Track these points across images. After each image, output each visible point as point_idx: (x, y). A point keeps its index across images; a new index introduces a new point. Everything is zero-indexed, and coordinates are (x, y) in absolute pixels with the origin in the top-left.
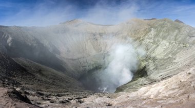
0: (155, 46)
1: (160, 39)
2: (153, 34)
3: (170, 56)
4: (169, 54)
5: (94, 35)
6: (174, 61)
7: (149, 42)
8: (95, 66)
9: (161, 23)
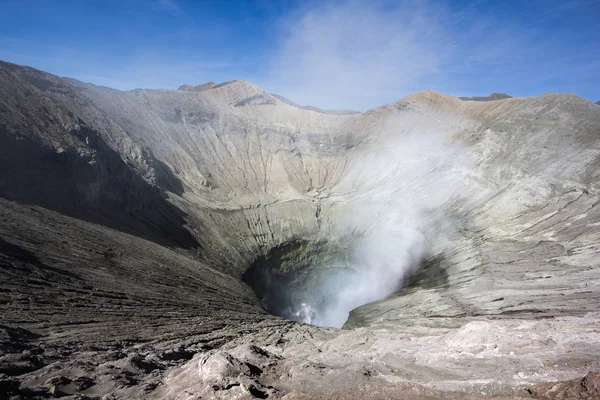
0: (487, 191)
1: (513, 170)
2: (487, 152)
3: (549, 236)
4: (546, 228)
5: (293, 139)
6: (566, 260)
7: (468, 176)
8: (290, 235)
9: (529, 111)
